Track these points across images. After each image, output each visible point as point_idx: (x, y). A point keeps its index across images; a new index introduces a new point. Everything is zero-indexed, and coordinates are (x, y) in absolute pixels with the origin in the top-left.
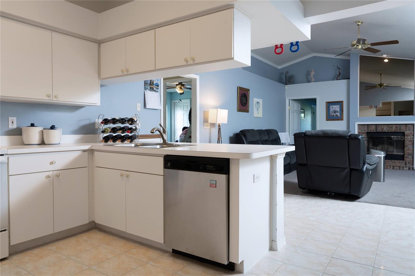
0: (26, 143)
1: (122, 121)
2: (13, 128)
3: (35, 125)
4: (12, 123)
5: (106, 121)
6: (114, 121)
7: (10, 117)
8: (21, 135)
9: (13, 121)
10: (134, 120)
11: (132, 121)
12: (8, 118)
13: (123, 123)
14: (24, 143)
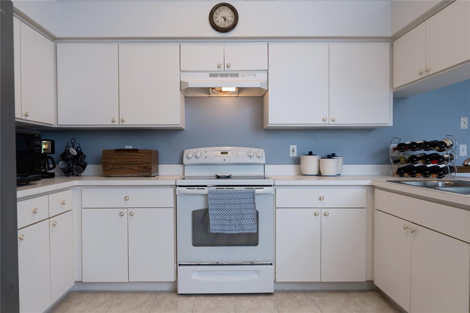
0: (303, 173)
1: (426, 145)
2: (294, 156)
3: (313, 153)
4: (292, 152)
5: (401, 147)
6: (413, 146)
7: (291, 145)
8: (300, 164)
9: (294, 150)
10: (446, 145)
11: (441, 145)
12: (289, 146)
13: (427, 149)
14: (302, 174)
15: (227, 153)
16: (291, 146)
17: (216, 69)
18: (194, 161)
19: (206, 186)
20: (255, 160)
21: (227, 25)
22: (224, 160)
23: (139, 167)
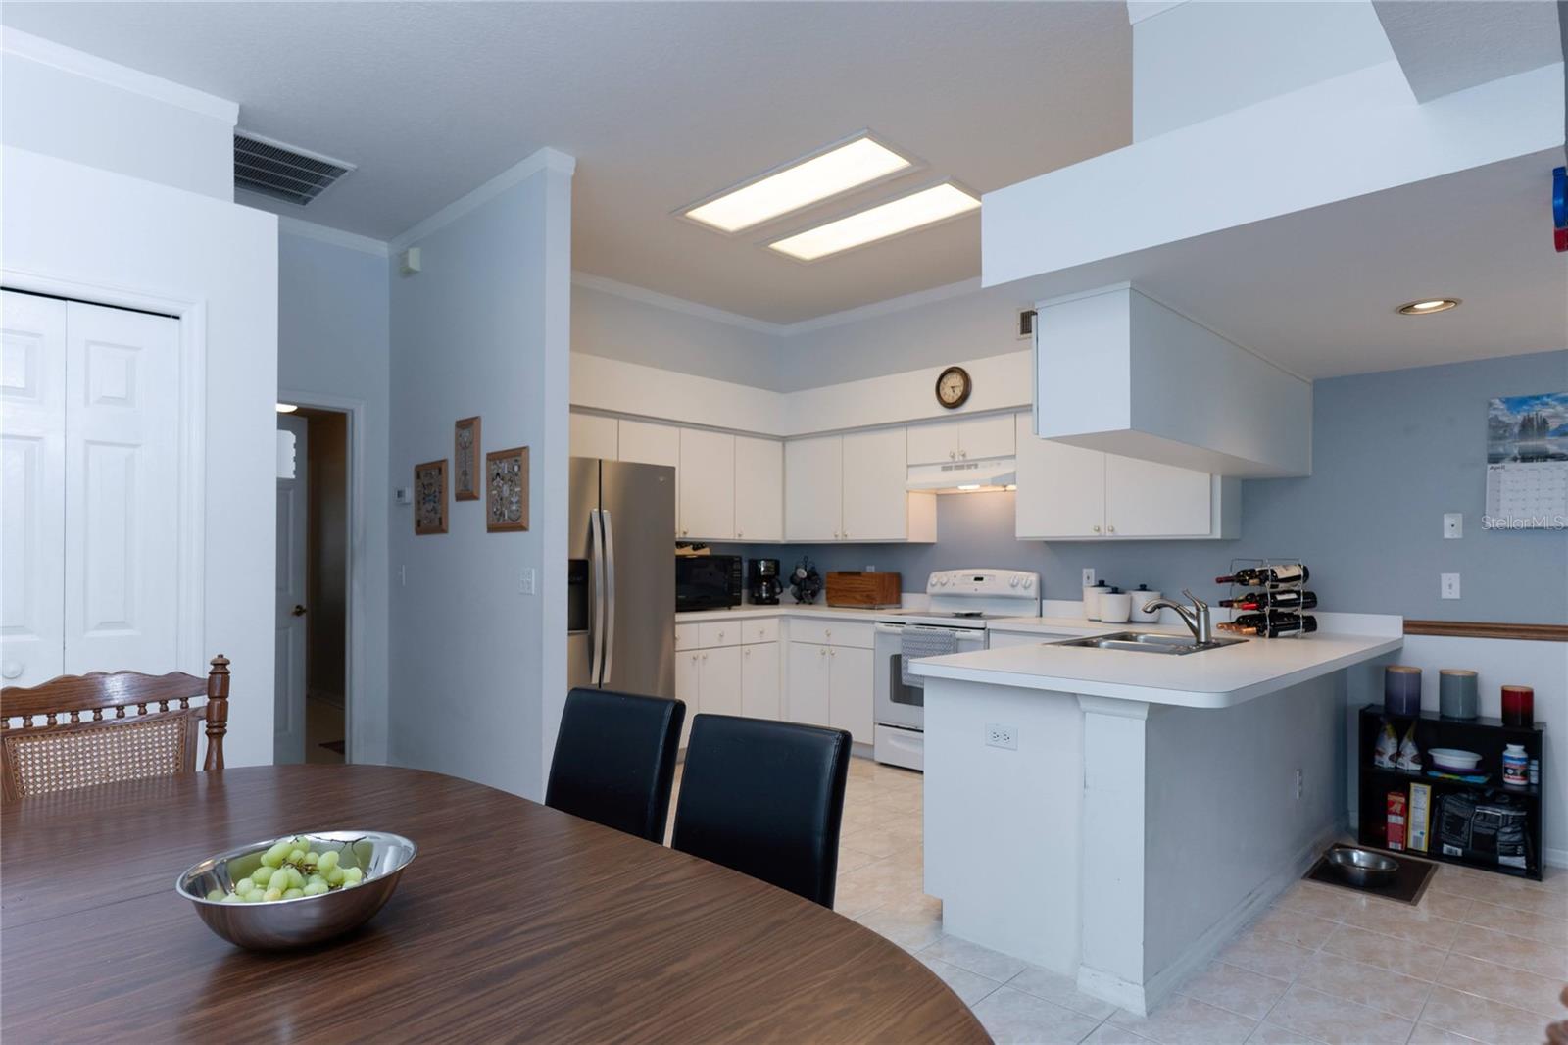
4: (1087, 579)
7: (1084, 567)
9: (1090, 576)
12: (1082, 570)
15: (981, 579)
16: (1085, 571)
17: (949, 459)
18: (937, 590)
19: (904, 624)
20: (1020, 592)
21: (959, 392)
22: (976, 590)
23: (862, 596)
